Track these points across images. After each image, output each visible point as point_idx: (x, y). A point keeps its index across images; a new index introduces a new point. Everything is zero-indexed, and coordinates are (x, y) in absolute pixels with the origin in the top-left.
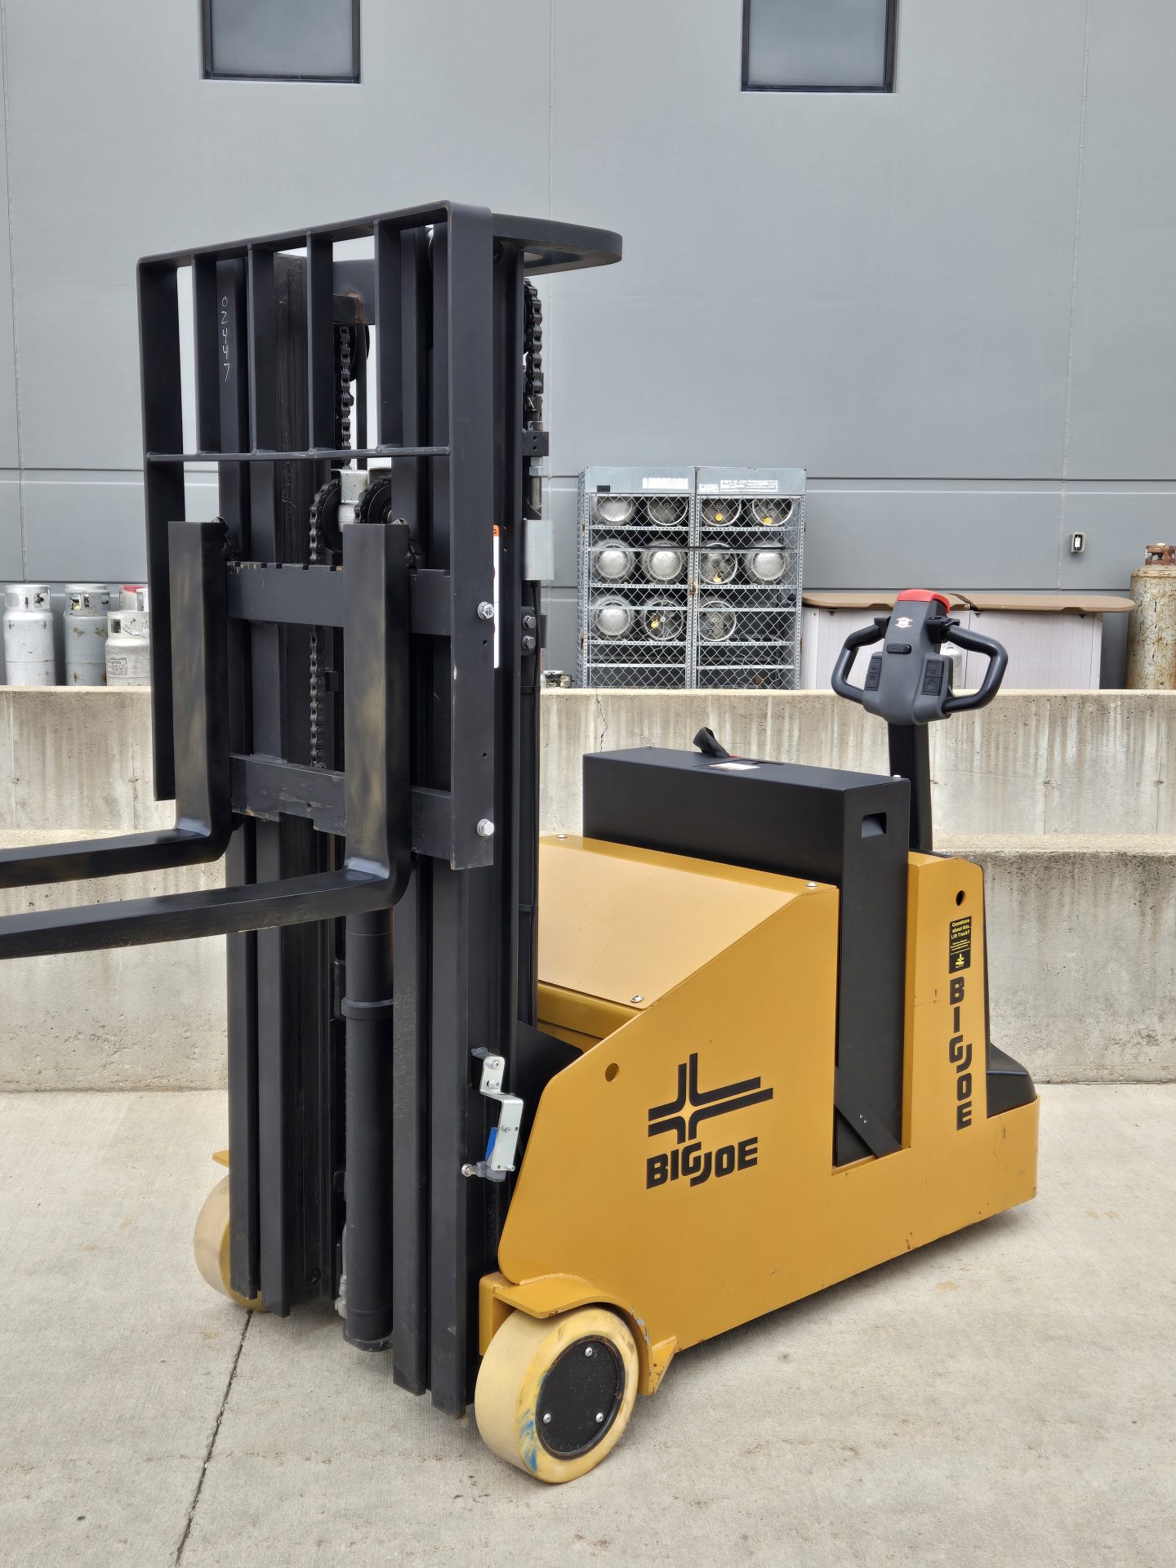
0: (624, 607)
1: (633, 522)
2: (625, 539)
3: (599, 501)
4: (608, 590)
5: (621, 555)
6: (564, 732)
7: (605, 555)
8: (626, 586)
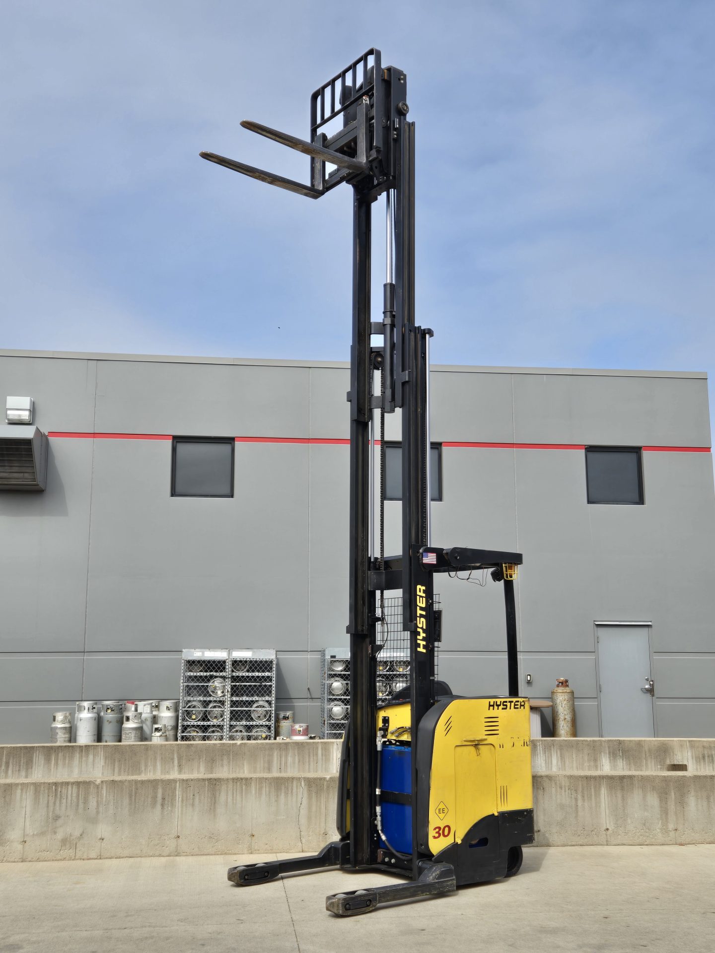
0: (342, 706)
1: (345, 670)
2: (342, 677)
3: (331, 662)
4: (335, 699)
5: (341, 684)
6: (324, 757)
7: (333, 684)
8: (343, 697)
